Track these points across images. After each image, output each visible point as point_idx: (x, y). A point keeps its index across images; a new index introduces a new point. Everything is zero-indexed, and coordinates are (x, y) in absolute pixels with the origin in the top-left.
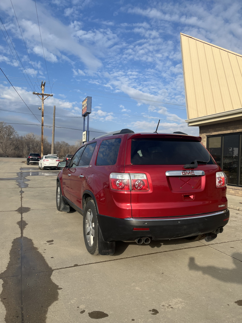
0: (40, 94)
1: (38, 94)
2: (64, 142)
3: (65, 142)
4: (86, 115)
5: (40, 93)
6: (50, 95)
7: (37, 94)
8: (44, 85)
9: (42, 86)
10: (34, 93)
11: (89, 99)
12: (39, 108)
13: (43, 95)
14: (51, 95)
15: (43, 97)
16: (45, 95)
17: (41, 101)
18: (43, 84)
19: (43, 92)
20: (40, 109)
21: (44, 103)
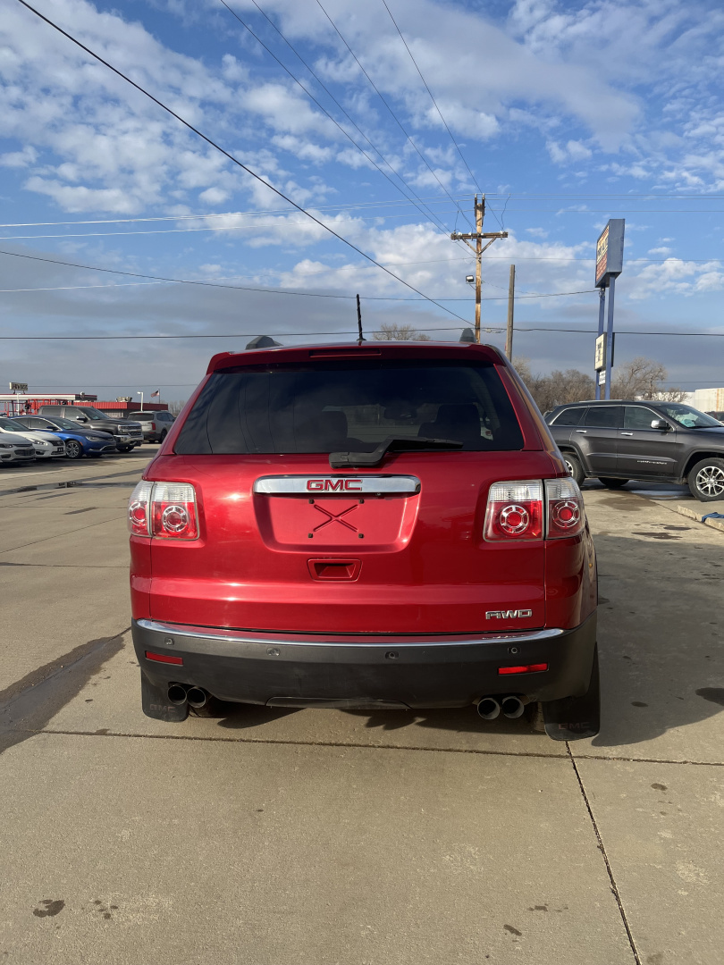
0: (469, 237)
1: (464, 237)
2: (575, 373)
3: (578, 373)
4: (605, 282)
5: (470, 234)
6: (498, 235)
7: (461, 237)
8: (482, 208)
9: (479, 212)
10: (454, 237)
11: (616, 227)
12: (468, 278)
13: (478, 237)
14: (502, 232)
15: (479, 242)
16: (484, 237)
17: (476, 255)
18: (479, 203)
19: (479, 229)
20: (470, 281)
21: (482, 260)
